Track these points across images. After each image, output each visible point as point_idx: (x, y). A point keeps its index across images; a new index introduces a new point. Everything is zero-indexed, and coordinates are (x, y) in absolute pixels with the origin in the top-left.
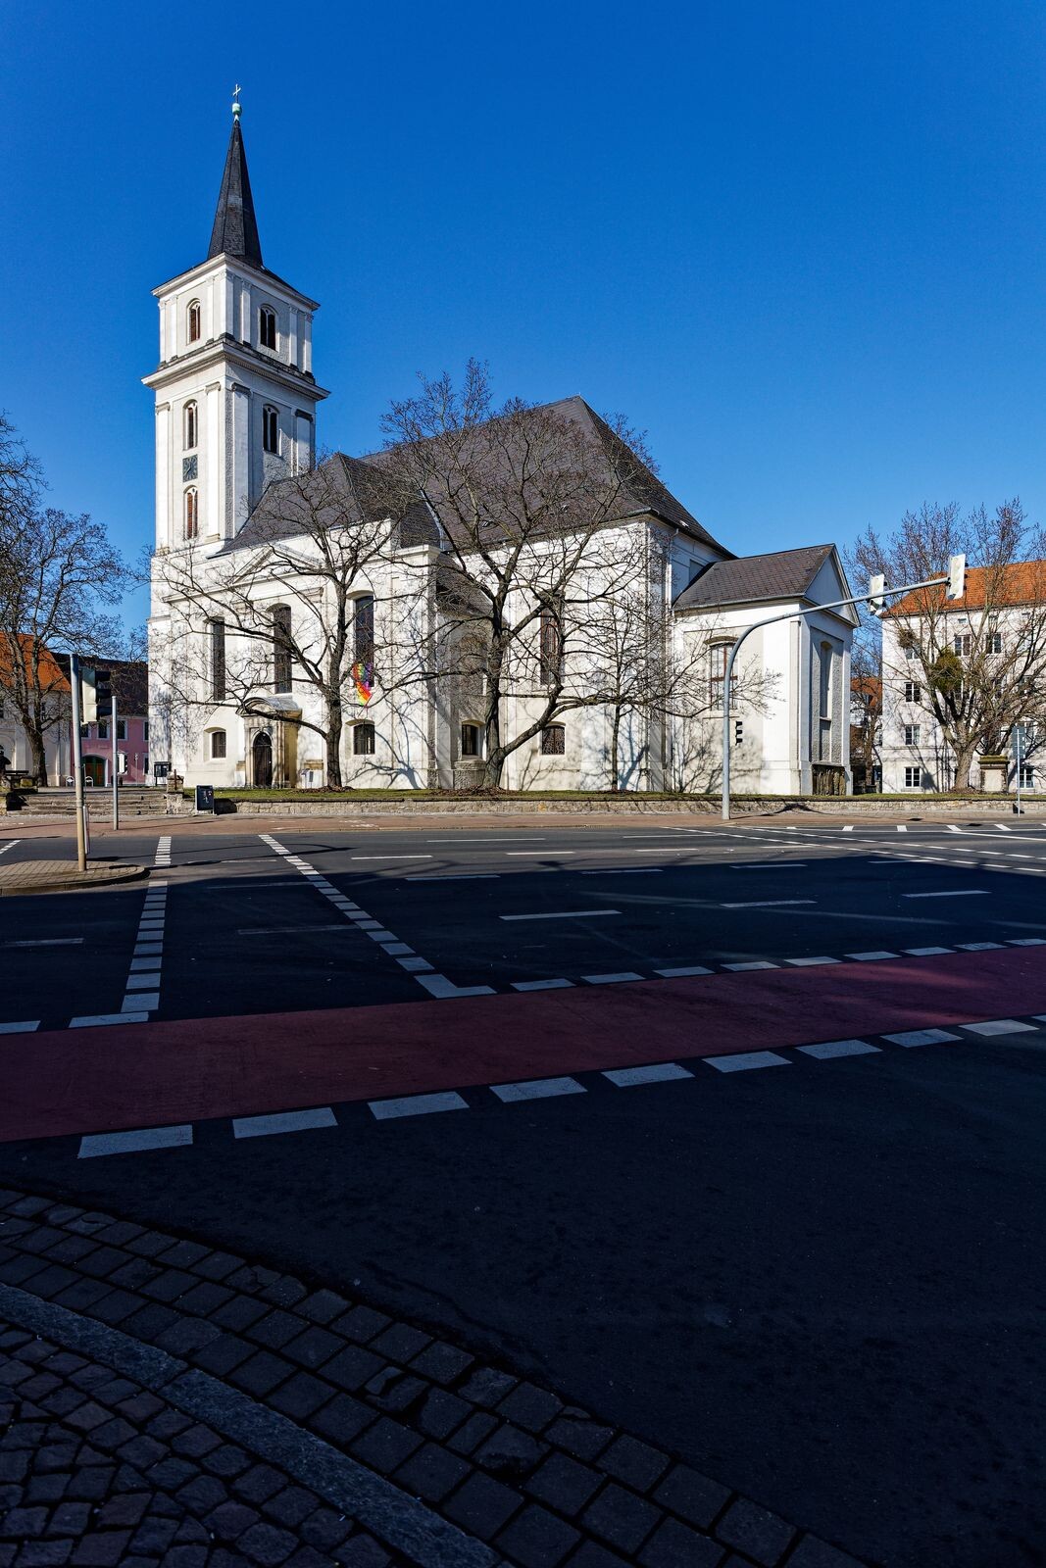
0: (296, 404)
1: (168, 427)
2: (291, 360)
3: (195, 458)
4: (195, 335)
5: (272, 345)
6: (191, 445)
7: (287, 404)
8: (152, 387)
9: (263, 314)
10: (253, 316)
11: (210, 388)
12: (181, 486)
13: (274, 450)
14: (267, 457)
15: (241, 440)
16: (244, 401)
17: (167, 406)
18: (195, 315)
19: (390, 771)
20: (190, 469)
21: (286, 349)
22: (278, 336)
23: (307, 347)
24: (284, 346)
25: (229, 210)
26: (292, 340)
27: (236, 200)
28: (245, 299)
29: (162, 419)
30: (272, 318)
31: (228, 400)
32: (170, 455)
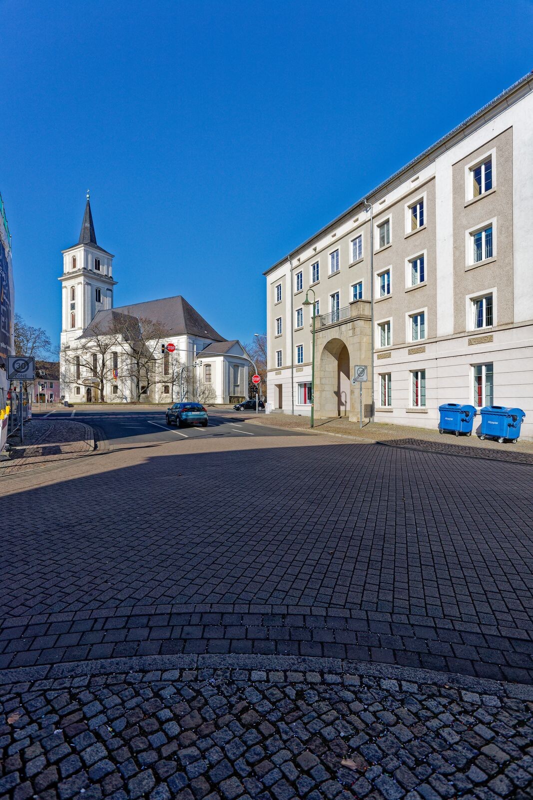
0: (106, 286)
1: (66, 294)
2: (105, 273)
3: (74, 304)
4: (74, 266)
5: (99, 269)
6: (73, 300)
7: (103, 287)
8: (61, 281)
9: (96, 260)
10: (92, 261)
11: (79, 284)
12: (70, 311)
13: (99, 301)
14: (97, 303)
15: (89, 299)
16: (89, 287)
17: (66, 287)
18: (74, 260)
19: (122, 398)
20: (73, 307)
21: (103, 270)
22: (101, 266)
23: (110, 268)
24: (103, 269)
25: (85, 228)
26: (105, 267)
27: (88, 225)
28: (90, 257)
29: (64, 291)
30: (99, 261)
31: (84, 288)
32: (67, 302)
